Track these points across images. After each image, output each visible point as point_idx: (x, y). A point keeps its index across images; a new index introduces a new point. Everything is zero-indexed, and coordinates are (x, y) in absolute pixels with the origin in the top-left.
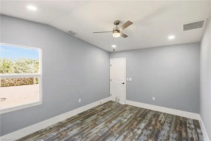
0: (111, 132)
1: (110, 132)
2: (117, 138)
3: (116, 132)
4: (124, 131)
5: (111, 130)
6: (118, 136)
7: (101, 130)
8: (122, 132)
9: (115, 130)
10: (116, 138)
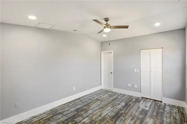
0: (112, 120)
1: (114, 121)
2: (106, 115)
3: (107, 120)
4: (100, 120)
5: (113, 122)
6: (106, 116)
7: (123, 122)
8: (102, 119)
9: (109, 122)
10: (108, 115)
